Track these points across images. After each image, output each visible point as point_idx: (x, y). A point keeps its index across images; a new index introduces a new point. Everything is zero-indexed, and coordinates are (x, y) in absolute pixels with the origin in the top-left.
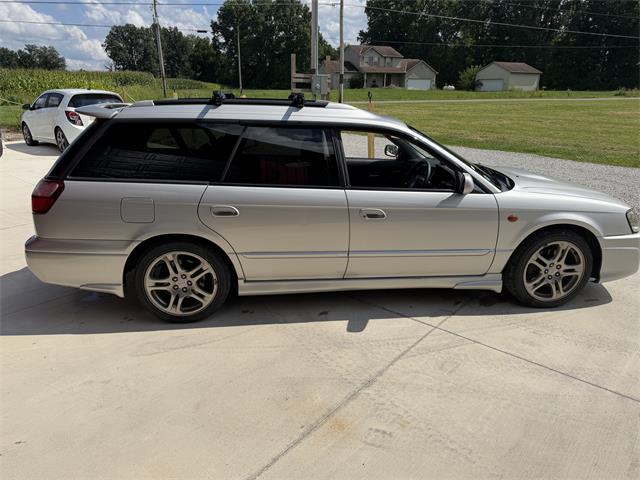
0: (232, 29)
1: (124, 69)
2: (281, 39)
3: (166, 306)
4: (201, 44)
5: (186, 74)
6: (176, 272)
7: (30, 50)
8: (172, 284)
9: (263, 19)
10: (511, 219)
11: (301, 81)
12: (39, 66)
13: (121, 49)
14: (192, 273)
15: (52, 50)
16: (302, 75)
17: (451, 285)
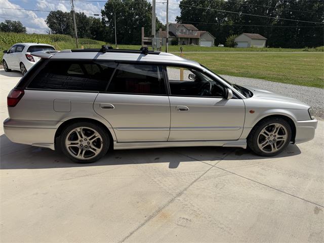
0: (112, 14)
1: (56, 33)
2: (137, 20)
3: (76, 155)
4: (96, 21)
5: (88, 37)
6: (82, 137)
7: (8, 23)
8: (80, 143)
9: (128, 9)
10: (251, 112)
11: (147, 41)
12: (12, 31)
13: (55, 23)
14: (90, 138)
15: (19, 23)
16: (147, 38)
17: (221, 145)
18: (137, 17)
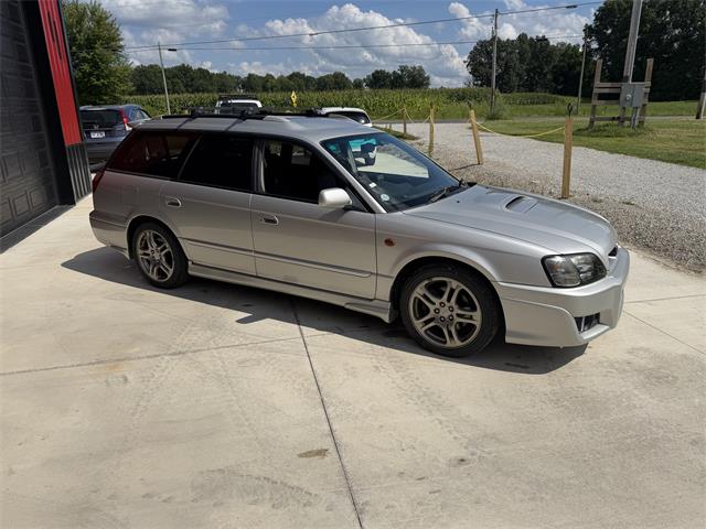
1: (481, 85)
4: (569, 52)
5: (546, 88)
7: (402, 71)
9: (654, 15)
10: (389, 242)
11: (607, 91)
12: (407, 85)
13: (481, 64)
15: (421, 69)
16: (609, 85)
17: (343, 304)
18: (677, 32)
